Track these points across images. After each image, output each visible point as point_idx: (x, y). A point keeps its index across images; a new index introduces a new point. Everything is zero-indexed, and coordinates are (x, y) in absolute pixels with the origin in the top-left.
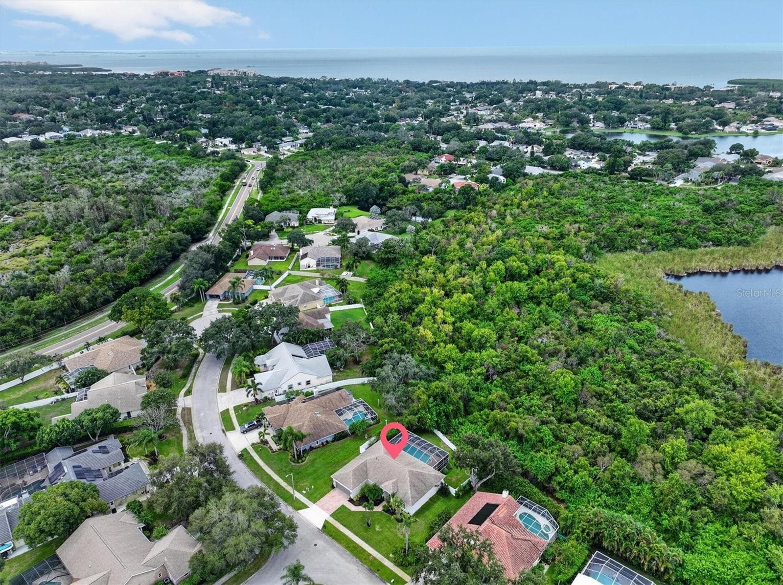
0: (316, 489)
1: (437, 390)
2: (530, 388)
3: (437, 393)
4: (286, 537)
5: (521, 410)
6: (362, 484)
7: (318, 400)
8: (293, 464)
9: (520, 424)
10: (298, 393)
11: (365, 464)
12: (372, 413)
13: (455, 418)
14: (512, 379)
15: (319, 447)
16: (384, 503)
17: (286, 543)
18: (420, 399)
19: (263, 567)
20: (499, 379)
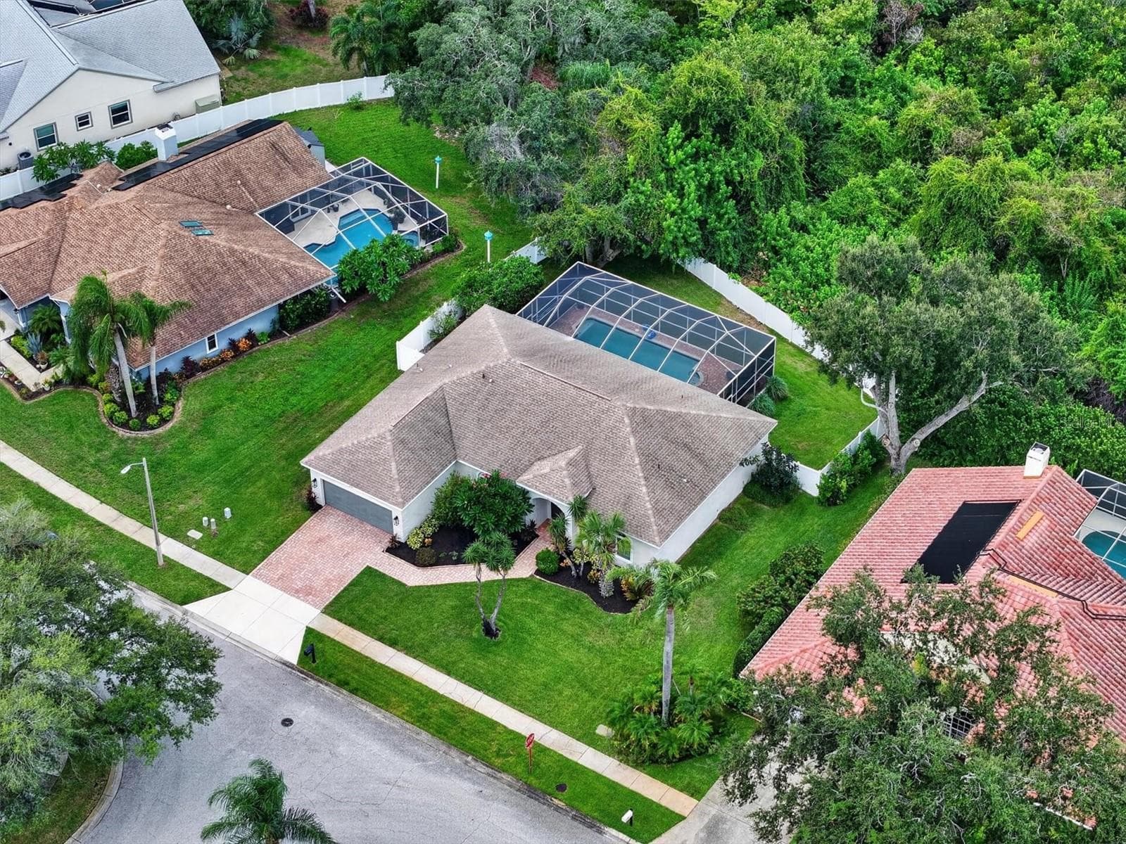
0: (242, 520)
1: (701, 94)
2: (1065, 68)
3: (701, 104)
4: (176, 696)
5: (1037, 154)
6: (441, 479)
7: (186, 172)
8: (121, 432)
9: (1053, 202)
10: (85, 156)
11: (438, 405)
12: (419, 210)
13: (774, 205)
14: (989, 40)
15: (220, 361)
16: (543, 544)
17: (180, 717)
18: (627, 131)
19: (95, 817)
20: (930, 43)
